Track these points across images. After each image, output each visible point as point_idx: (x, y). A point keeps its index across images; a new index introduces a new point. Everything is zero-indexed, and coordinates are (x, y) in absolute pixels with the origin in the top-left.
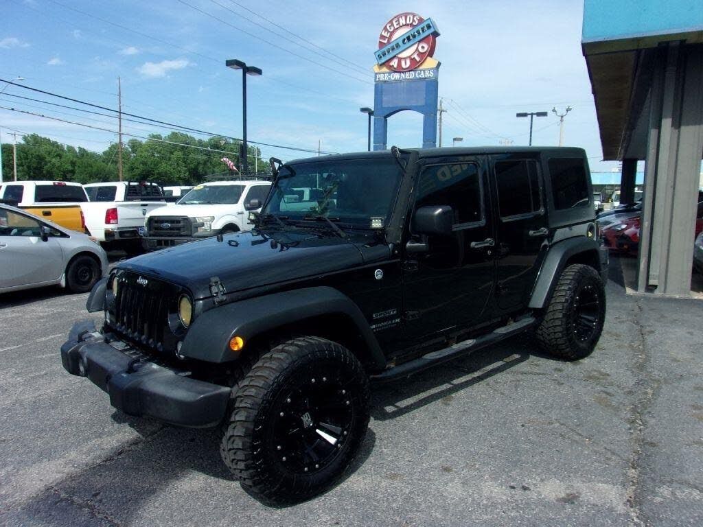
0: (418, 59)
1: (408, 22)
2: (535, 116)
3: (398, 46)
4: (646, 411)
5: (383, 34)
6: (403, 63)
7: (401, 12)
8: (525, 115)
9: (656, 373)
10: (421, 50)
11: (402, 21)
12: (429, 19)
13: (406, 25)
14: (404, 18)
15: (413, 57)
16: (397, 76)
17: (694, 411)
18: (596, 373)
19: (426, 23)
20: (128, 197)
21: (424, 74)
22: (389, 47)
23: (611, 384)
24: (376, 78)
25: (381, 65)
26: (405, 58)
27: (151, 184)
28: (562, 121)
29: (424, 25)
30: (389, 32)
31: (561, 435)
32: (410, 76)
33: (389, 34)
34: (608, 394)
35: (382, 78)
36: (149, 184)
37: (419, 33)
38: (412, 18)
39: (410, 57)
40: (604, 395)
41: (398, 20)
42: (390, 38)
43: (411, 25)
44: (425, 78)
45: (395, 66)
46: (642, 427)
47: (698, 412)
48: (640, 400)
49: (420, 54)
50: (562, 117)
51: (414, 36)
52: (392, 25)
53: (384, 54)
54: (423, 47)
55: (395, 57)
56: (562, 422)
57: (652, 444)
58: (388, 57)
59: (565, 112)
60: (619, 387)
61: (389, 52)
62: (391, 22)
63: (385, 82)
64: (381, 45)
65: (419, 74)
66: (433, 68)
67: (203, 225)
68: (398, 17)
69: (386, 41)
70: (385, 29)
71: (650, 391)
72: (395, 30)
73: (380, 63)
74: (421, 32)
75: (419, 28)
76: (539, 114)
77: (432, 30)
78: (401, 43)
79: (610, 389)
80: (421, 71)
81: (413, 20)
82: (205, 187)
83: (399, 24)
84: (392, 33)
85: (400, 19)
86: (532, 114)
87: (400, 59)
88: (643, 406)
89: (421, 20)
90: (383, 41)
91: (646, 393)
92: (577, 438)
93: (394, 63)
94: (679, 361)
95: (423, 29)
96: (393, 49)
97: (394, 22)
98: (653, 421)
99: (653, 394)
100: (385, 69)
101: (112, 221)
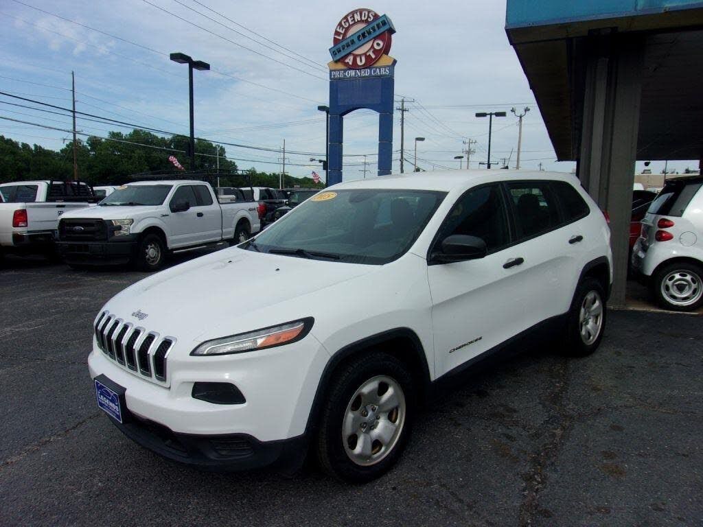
0: (373, 56)
1: (363, 18)
2: (493, 116)
3: (353, 42)
4: (548, 462)
5: (338, 30)
6: (358, 59)
7: (357, 8)
8: (484, 115)
9: (570, 406)
10: (377, 48)
11: (357, 17)
12: (385, 15)
13: (361, 21)
14: (358, 13)
15: (368, 54)
16: (352, 73)
17: (605, 461)
18: (502, 408)
19: (381, 20)
20: (50, 198)
21: (380, 71)
22: (344, 43)
23: (516, 423)
24: (331, 75)
25: (336, 62)
26: (360, 56)
27: (78, 183)
28: (521, 121)
29: (379, 21)
30: (343, 28)
31: (437, 503)
32: (366, 73)
33: (344, 30)
34: (509, 437)
35: (337, 75)
36: (76, 183)
37: (374, 30)
38: (367, 14)
39: (365, 54)
40: (504, 440)
41: (353, 17)
42: (345, 35)
43: (366, 21)
44: (381, 76)
45: (351, 63)
46: (540, 486)
47: (610, 462)
48: (545, 445)
49: (375, 51)
50: (521, 117)
51: (369, 33)
52: (347, 21)
53: (339, 51)
54: (378, 44)
55: (350, 54)
56: (444, 482)
57: (547, 514)
58: (343, 54)
59: (523, 113)
60: (524, 428)
61: (344, 49)
62: (346, 18)
63: (340, 79)
64: (336, 41)
65: (374, 72)
66: (388, 66)
67: (120, 228)
68: (353, 13)
69: (341, 38)
70: (340, 25)
71: (558, 432)
72: (350, 26)
73: (335, 59)
74: (376, 28)
75: (375, 24)
76: (498, 114)
77: (387, 27)
78: (356, 40)
79: (514, 432)
80: (376, 68)
81: (369, 17)
82: (129, 187)
83: (354, 20)
84: (347, 30)
85: (355, 15)
86: (491, 114)
87: (355, 57)
88: (547, 454)
89: (376, 16)
90: (338, 37)
91: (554, 435)
92: (456, 505)
93: (350, 60)
94: (599, 390)
95: (378, 25)
96: (348, 46)
97: (349, 18)
98: (553, 477)
99: (562, 437)
100: (340, 66)
101: (21, 224)
